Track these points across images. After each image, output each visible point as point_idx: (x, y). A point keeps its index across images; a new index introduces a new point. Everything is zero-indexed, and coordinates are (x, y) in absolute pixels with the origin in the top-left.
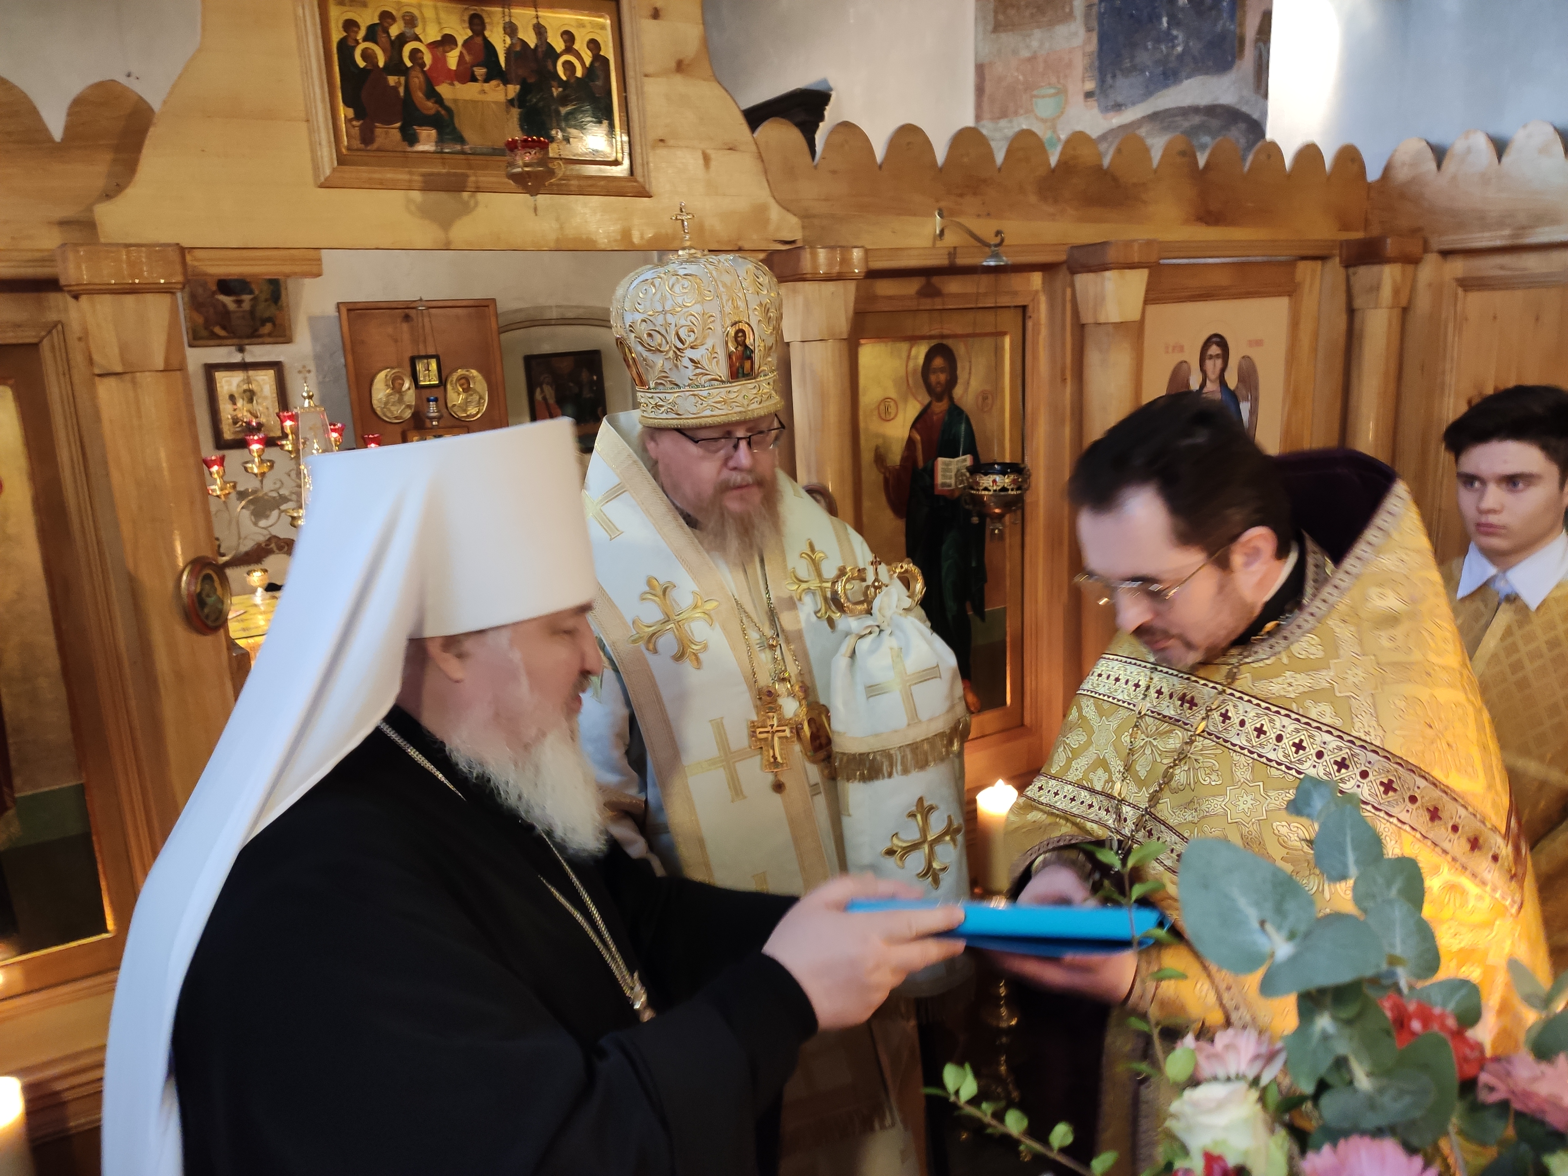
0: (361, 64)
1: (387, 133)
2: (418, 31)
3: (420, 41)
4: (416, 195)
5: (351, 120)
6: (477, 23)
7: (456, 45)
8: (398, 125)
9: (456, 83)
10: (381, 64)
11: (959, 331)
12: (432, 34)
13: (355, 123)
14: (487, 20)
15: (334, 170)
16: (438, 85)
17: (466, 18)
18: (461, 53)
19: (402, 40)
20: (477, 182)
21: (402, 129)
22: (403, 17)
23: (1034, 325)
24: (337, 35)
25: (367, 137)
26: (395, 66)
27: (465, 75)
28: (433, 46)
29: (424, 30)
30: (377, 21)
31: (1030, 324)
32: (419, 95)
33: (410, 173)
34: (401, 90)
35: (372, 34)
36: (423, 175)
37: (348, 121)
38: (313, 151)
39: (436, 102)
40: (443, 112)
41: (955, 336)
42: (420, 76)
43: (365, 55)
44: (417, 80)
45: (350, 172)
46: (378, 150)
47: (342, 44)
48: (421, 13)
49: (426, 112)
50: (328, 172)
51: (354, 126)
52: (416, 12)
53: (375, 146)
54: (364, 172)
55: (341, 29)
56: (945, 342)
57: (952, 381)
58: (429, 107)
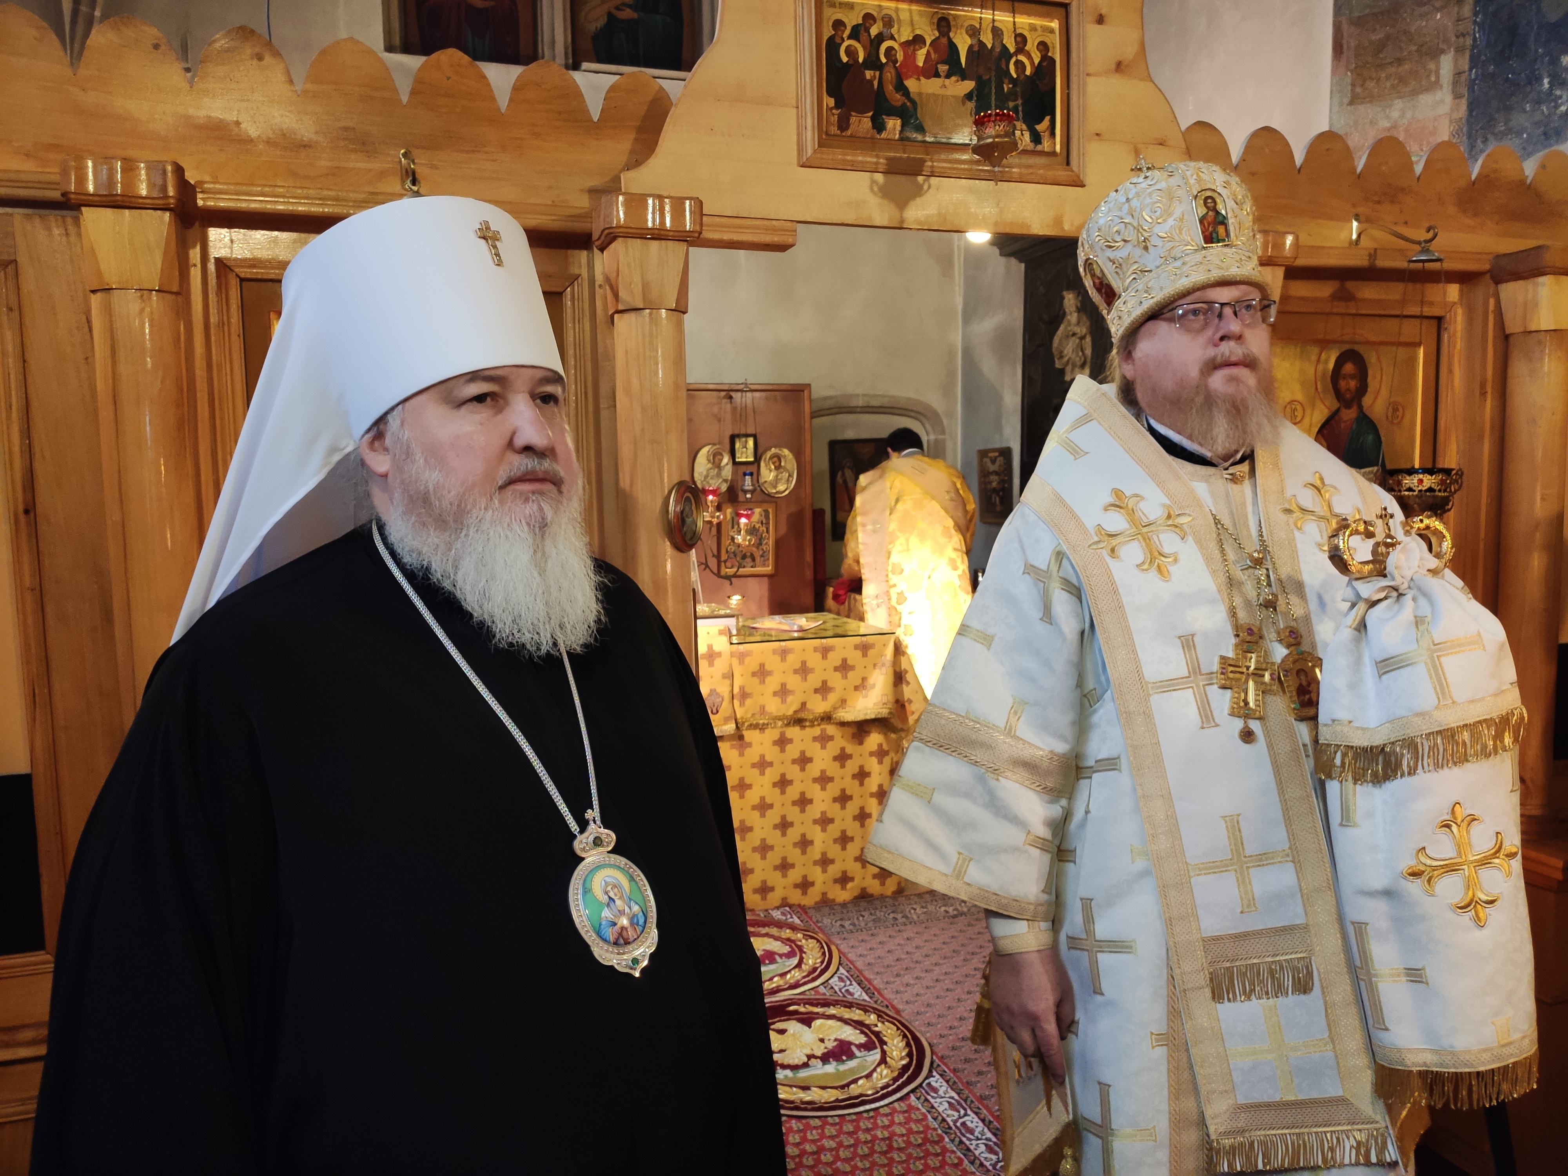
0: (845, 59)
1: (860, 121)
2: (894, 31)
3: (895, 40)
4: (879, 177)
5: (832, 109)
6: (944, 25)
7: (925, 44)
8: (870, 114)
9: (922, 78)
10: (861, 60)
11: (1372, 338)
12: (906, 35)
13: (834, 111)
14: (952, 23)
15: (815, 151)
16: (907, 79)
17: (935, 21)
18: (928, 51)
19: (880, 38)
20: (932, 167)
21: (873, 119)
22: (883, 19)
23: (1449, 338)
24: (827, 32)
25: (843, 125)
26: (873, 62)
27: (930, 72)
28: (906, 45)
29: (899, 31)
30: (860, 22)
31: (1445, 337)
32: (890, 88)
33: (877, 156)
34: (876, 83)
35: (855, 34)
36: (888, 159)
37: (829, 109)
38: (799, 135)
39: (903, 95)
40: (908, 104)
41: (1368, 343)
42: (893, 71)
43: (848, 51)
44: (889, 75)
45: (828, 155)
46: (851, 136)
47: (831, 40)
48: (898, 15)
49: (893, 103)
50: (810, 152)
51: (833, 114)
52: (894, 15)
53: (849, 133)
54: (839, 155)
55: (831, 28)
56: (1357, 348)
57: (1362, 389)
58: (897, 99)
